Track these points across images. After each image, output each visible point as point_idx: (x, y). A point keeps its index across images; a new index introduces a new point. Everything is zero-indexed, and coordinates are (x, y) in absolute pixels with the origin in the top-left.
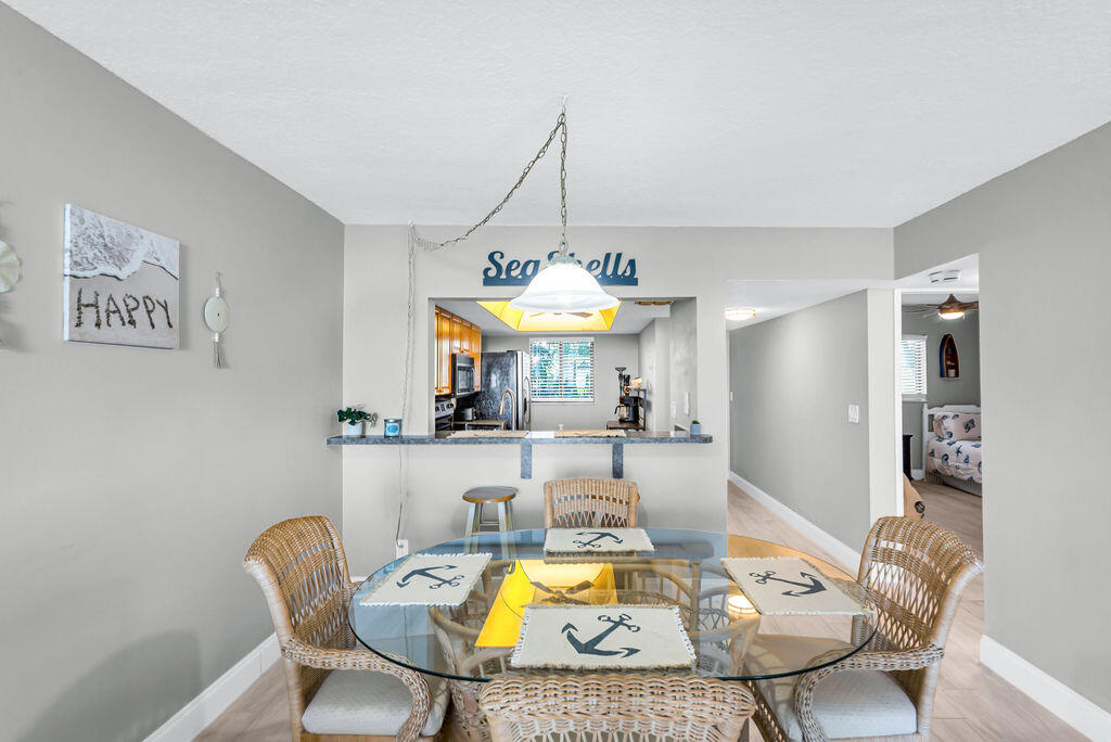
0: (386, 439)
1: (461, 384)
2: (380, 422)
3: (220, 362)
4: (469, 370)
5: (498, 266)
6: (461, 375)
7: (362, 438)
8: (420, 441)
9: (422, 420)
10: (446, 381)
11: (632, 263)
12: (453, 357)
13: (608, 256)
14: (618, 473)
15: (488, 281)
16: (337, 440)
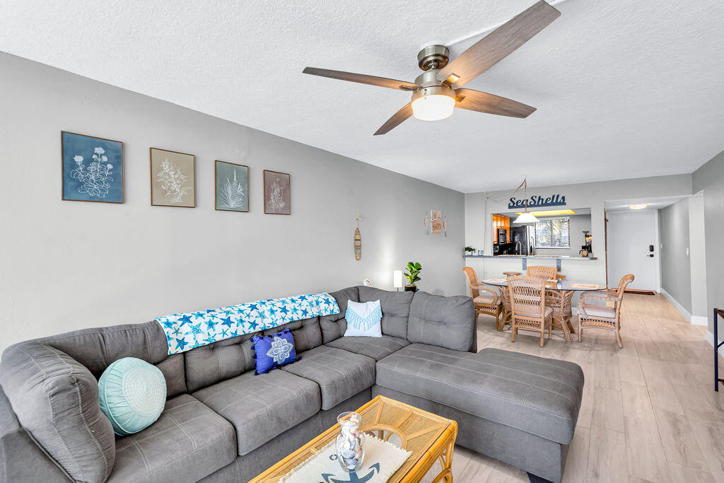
0: (479, 256)
1: (501, 241)
2: (477, 251)
3: (446, 235)
4: (504, 235)
5: (513, 202)
6: (501, 237)
7: (471, 256)
8: (490, 257)
9: (489, 251)
10: (495, 239)
11: (563, 198)
12: (498, 230)
13: (554, 196)
14: (559, 270)
15: (510, 207)
16: (464, 257)
